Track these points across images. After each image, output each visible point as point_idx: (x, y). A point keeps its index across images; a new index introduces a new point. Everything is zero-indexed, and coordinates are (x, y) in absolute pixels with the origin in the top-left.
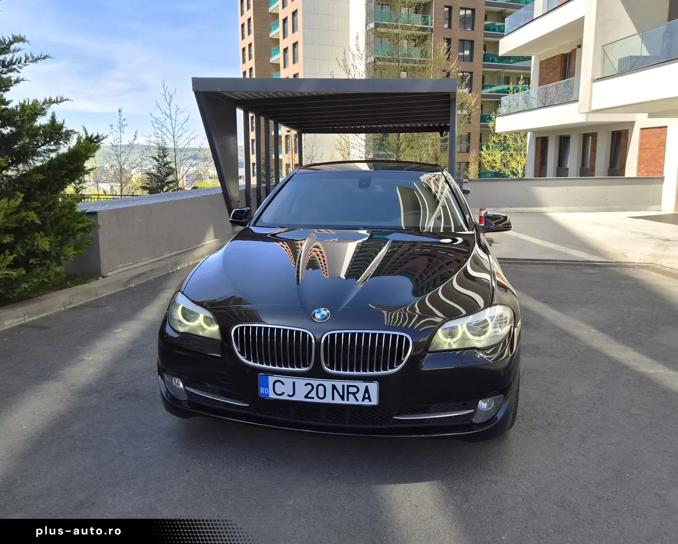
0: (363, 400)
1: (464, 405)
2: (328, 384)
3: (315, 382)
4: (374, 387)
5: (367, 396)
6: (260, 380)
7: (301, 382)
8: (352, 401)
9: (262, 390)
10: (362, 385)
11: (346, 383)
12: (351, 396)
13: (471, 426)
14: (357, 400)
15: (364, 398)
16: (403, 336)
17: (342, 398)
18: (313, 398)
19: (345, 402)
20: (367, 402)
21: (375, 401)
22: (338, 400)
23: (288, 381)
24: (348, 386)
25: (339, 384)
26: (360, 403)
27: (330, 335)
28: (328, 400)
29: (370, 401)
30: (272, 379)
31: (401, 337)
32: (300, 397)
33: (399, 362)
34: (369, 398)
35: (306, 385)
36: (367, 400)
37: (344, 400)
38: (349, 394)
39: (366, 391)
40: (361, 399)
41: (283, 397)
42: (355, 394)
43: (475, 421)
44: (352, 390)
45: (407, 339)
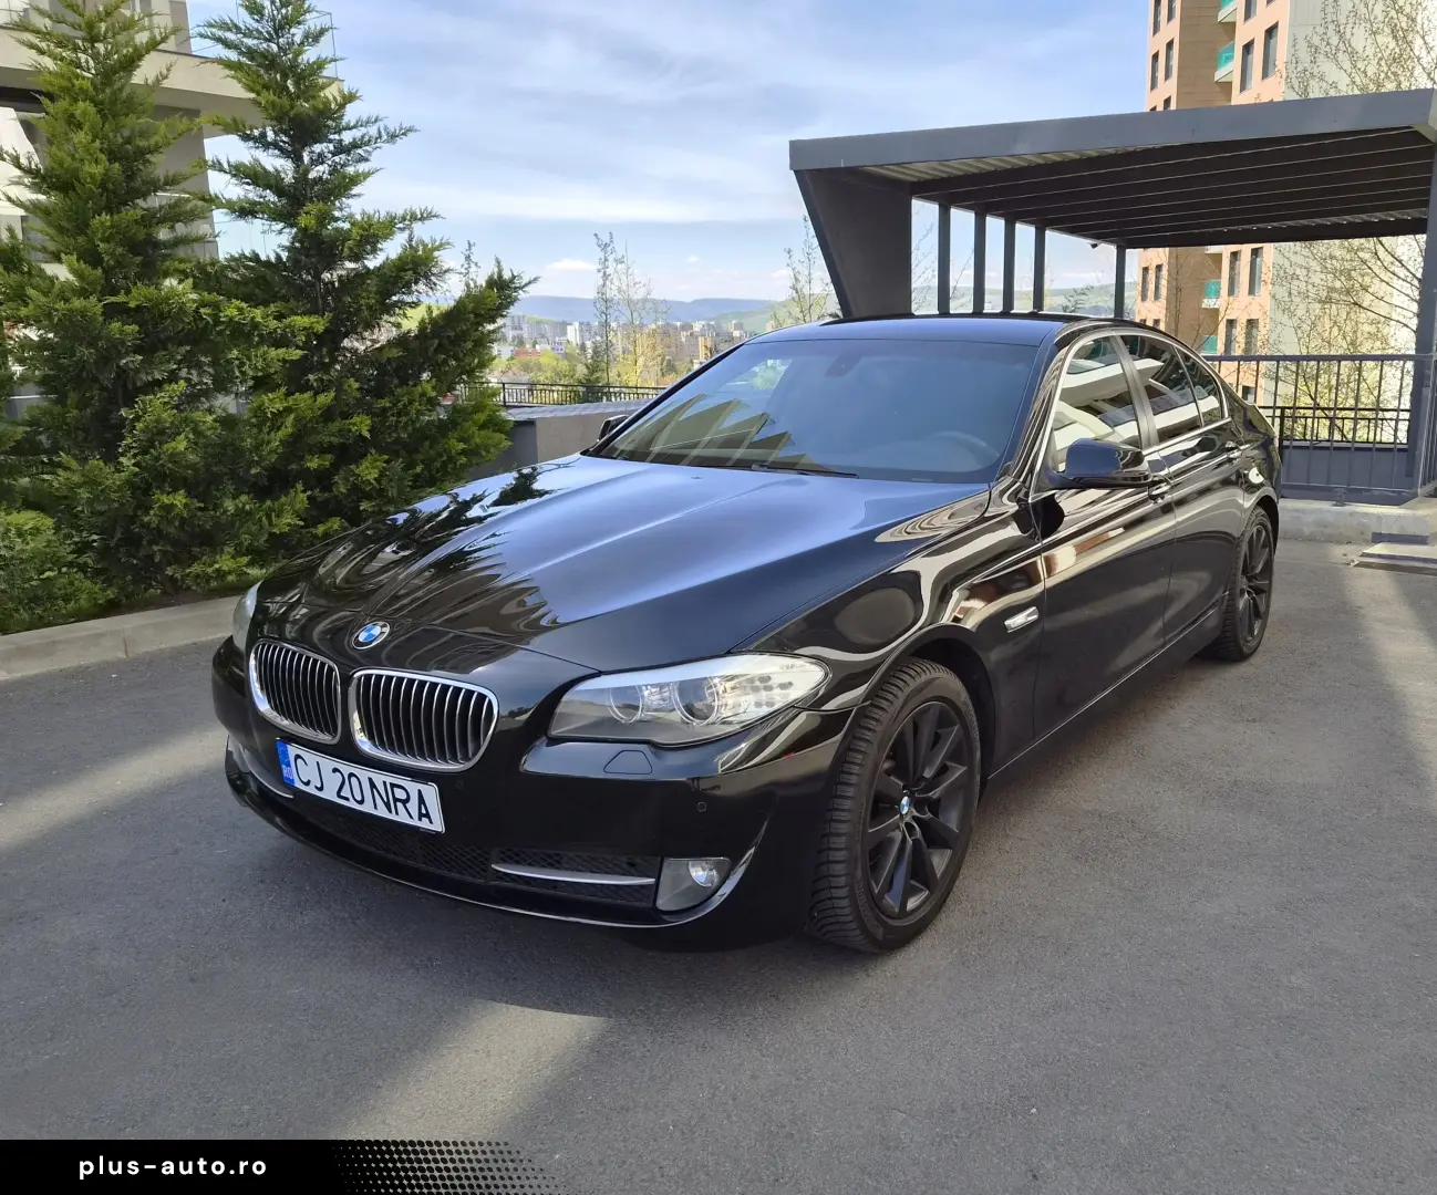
0: (420, 820)
1: (632, 865)
2: (364, 774)
3: (346, 768)
4: (431, 793)
5: (424, 811)
6: (280, 749)
7: (328, 763)
8: (403, 818)
9: (285, 770)
10: (413, 787)
11: (391, 779)
12: (399, 805)
13: (654, 914)
14: (411, 817)
15: (421, 816)
16: (486, 697)
17: (387, 805)
18: (347, 799)
19: (394, 817)
20: (424, 824)
21: (437, 824)
22: (382, 812)
23: (311, 757)
24: (393, 785)
25: (380, 778)
26: (415, 822)
27: (365, 675)
28: (367, 808)
29: (431, 822)
30: (293, 750)
31: (482, 697)
32: (329, 794)
33: (478, 748)
34: (427, 815)
35: (335, 770)
36: (425, 819)
37: (391, 812)
38: (396, 800)
39: (421, 801)
40: (415, 814)
41: (311, 790)
42: (405, 802)
43: (663, 903)
44: (400, 794)
45: (490, 702)
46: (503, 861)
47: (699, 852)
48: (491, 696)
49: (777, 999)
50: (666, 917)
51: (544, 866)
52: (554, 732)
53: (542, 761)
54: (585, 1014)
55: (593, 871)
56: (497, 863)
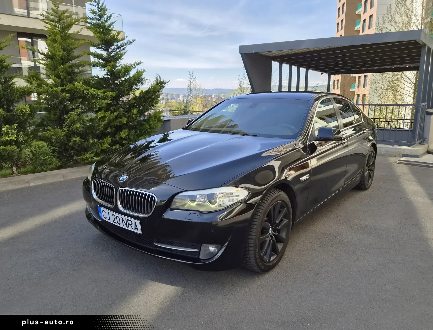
0: (135, 230)
1: (193, 245)
2: (121, 216)
3: (116, 214)
4: (138, 222)
5: (136, 228)
6: (99, 208)
7: (111, 213)
8: (130, 229)
9: (100, 214)
10: (133, 221)
11: (128, 218)
12: (130, 225)
13: (199, 260)
14: (133, 229)
15: (135, 229)
16: (154, 196)
17: (126, 225)
18: (116, 223)
19: (128, 228)
20: (136, 231)
21: (140, 231)
22: (125, 227)
23: (107, 211)
24: (128, 220)
25: (125, 218)
26: (134, 230)
27: (121, 189)
28: (121, 226)
29: (138, 231)
30: (102, 209)
31: (152, 197)
32: (111, 221)
33: (151, 211)
34: (137, 229)
35: (113, 215)
36: (136, 230)
37: (127, 227)
38: (129, 224)
39: (135, 225)
40: (134, 228)
41: (106, 220)
42: (131, 225)
43: (201, 257)
44: (130, 222)
45: (155, 198)
46: (158, 242)
47: (212, 243)
48: (155, 196)
49: (233, 285)
50: (202, 261)
51: (168, 244)
52: (172, 207)
53: (168, 215)
54: (179, 286)
55: (182, 246)
56: (155, 243)
